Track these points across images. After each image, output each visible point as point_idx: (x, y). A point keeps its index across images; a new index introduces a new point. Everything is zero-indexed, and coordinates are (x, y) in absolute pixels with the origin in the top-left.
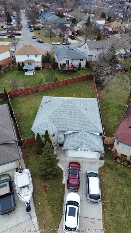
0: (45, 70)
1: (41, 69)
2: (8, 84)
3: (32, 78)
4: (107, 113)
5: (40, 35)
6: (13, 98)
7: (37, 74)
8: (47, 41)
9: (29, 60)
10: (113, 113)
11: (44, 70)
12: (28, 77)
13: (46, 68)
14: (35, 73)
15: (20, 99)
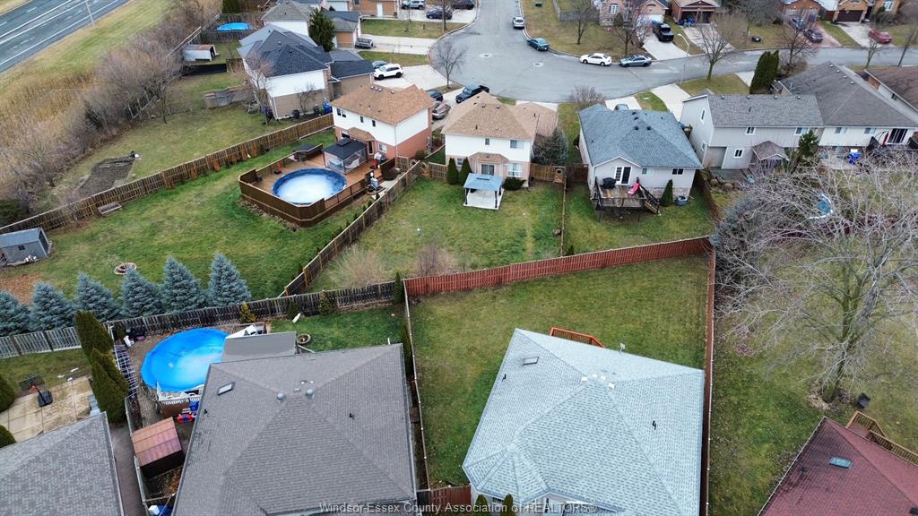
0: (538, 190)
1: (526, 185)
2: (411, 241)
3: (489, 221)
4: (737, 426)
5: (543, 9)
6: (419, 302)
7: (509, 207)
8: (563, 43)
9: (488, 156)
10: (760, 430)
11: (533, 190)
12: (475, 218)
13: (541, 181)
14: (501, 202)
15: (441, 309)
